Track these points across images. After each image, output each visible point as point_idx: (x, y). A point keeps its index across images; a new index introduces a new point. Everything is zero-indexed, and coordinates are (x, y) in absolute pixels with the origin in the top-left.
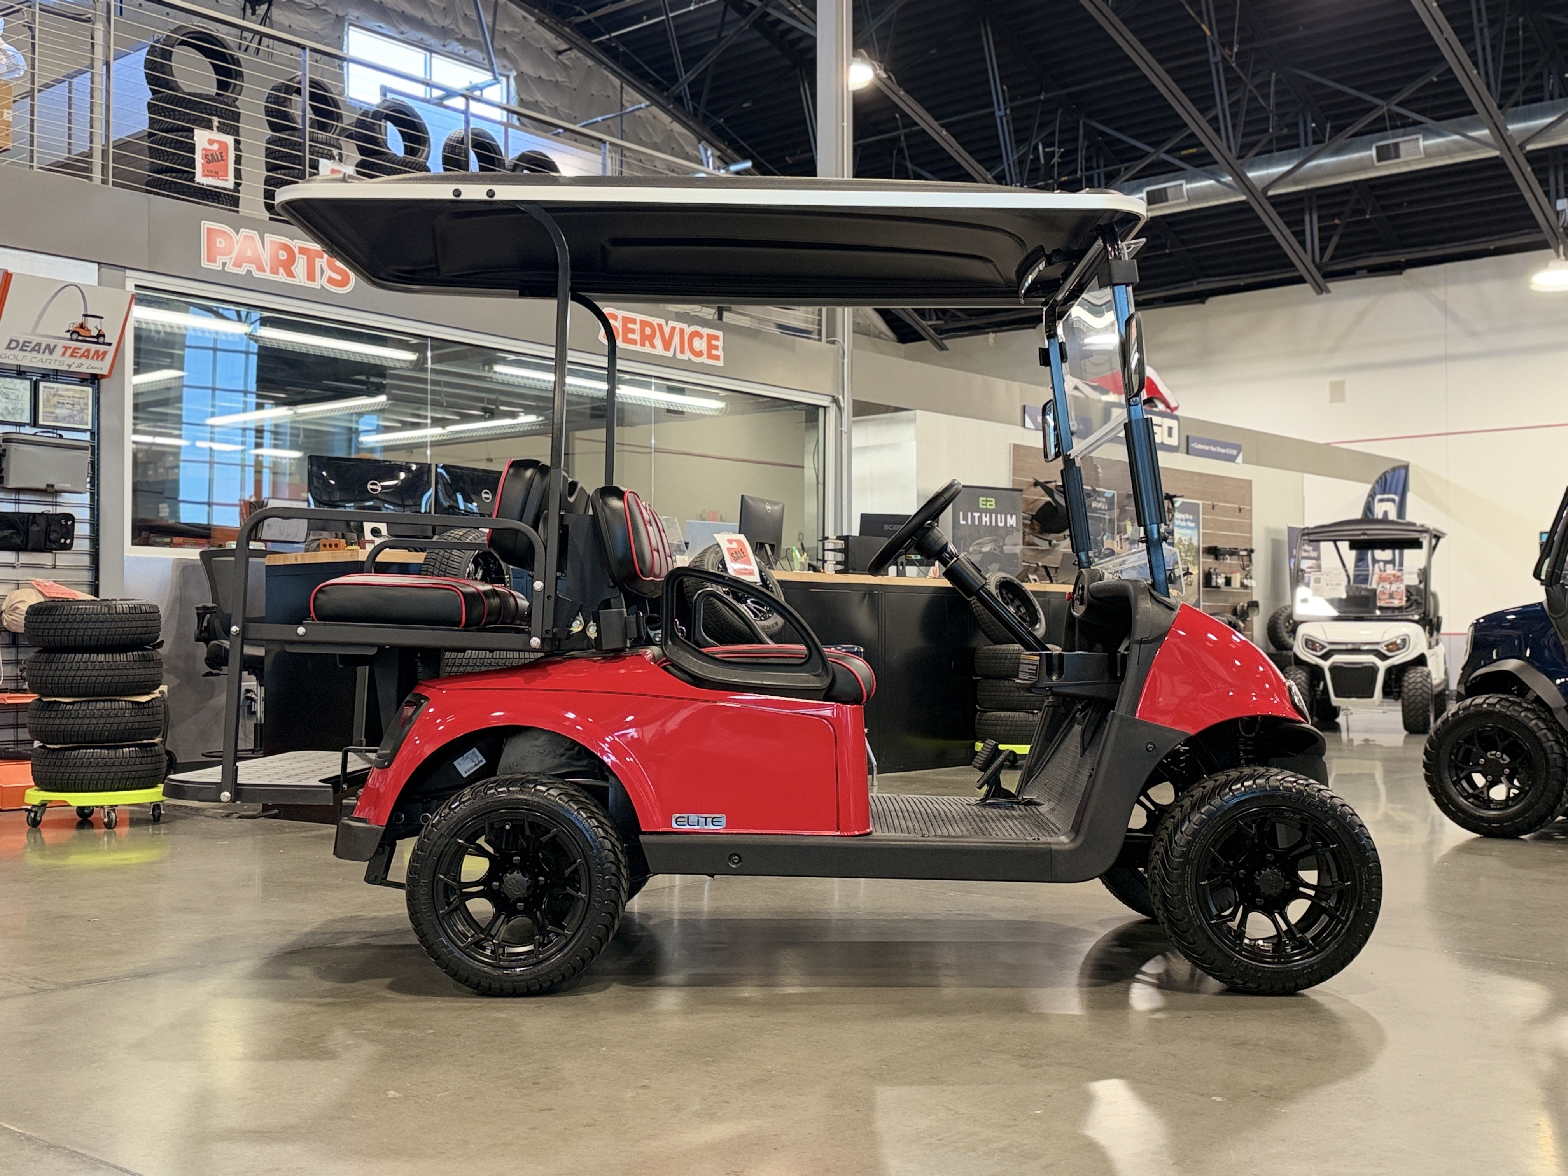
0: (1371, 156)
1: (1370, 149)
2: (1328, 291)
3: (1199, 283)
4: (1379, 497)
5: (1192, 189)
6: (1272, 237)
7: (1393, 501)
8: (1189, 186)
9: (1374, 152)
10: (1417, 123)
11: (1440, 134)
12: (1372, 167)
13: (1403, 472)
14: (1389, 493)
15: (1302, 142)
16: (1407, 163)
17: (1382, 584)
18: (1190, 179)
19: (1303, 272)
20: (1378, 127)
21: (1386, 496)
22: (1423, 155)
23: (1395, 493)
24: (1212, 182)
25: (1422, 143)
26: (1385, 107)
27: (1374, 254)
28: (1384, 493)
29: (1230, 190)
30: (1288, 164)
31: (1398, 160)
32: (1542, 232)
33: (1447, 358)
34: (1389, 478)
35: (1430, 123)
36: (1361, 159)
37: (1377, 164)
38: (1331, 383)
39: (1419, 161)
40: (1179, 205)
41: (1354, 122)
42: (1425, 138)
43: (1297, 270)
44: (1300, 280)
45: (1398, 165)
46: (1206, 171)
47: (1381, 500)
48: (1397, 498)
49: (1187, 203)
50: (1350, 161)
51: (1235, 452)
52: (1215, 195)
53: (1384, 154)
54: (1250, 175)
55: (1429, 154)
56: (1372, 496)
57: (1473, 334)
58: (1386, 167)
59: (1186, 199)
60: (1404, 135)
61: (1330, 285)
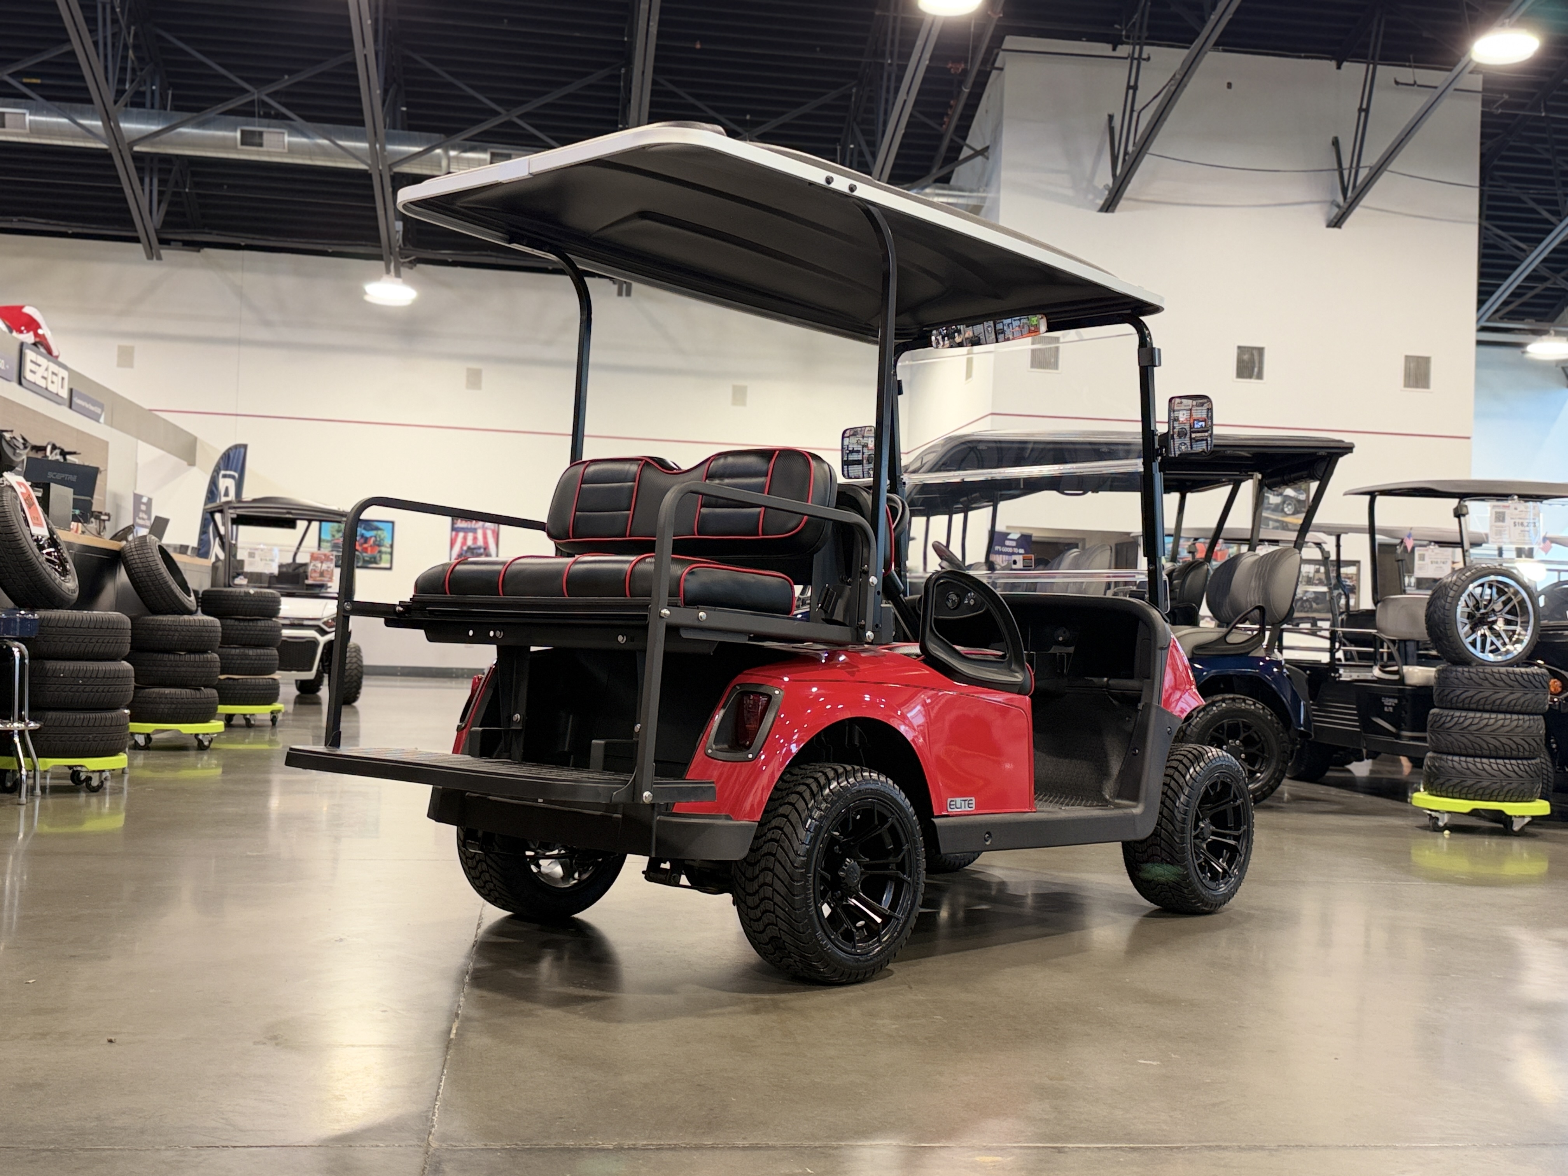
0: (236, 138)
1: (235, 130)
2: (159, 258)
3: (20, 221)
4: (223, 472)
5: (36, 122)
6: (121, 190)
7: (233, 477)
8: (32, 118)
9: (238, 135)
10: (285, 117)
11: (304, 134)
12: (234, 148)
13: (242, 450)
14: (231, 470)
15: (148, 104)
16: (269, 154)
17: (314, 563)
18: (35, 111)
19: (141, 234)
20: (246, 112)
21: (228, 472)
22: (286, 150)
23: (235, 471)
24: (64, 121)
25: (287, 139)
26: (256, 94)
27: (215, 232)
28: (227, 469)
29: (87, 134)
30: (159, 124)
31: (260, 149)
32: (380, 247)
33: (239, 342)
34: (232, 455)
35: (299, 122)
36: (224, 138)
37: (239, 147)
38: (120, 347)
39: (281, 154)
40: (17, 135)
41: (231, 99)
42: (290, 135)
43: (136, 231)
44: (136, 240)
45: (258, 153)
46: (59, 108)
47: (225, 476)
48: (236, 475)
49: (27, 136)
50: (213, 137)
51: (98, 411)
52: (62, 134)
53: (250, 139)
54: (125, 125)
55: (292, 150)
56: (217, 471)
57: (267, 324)
58: (248, 152)
59: (28, 131)
60: (269, 126)
61: (163, 252)
